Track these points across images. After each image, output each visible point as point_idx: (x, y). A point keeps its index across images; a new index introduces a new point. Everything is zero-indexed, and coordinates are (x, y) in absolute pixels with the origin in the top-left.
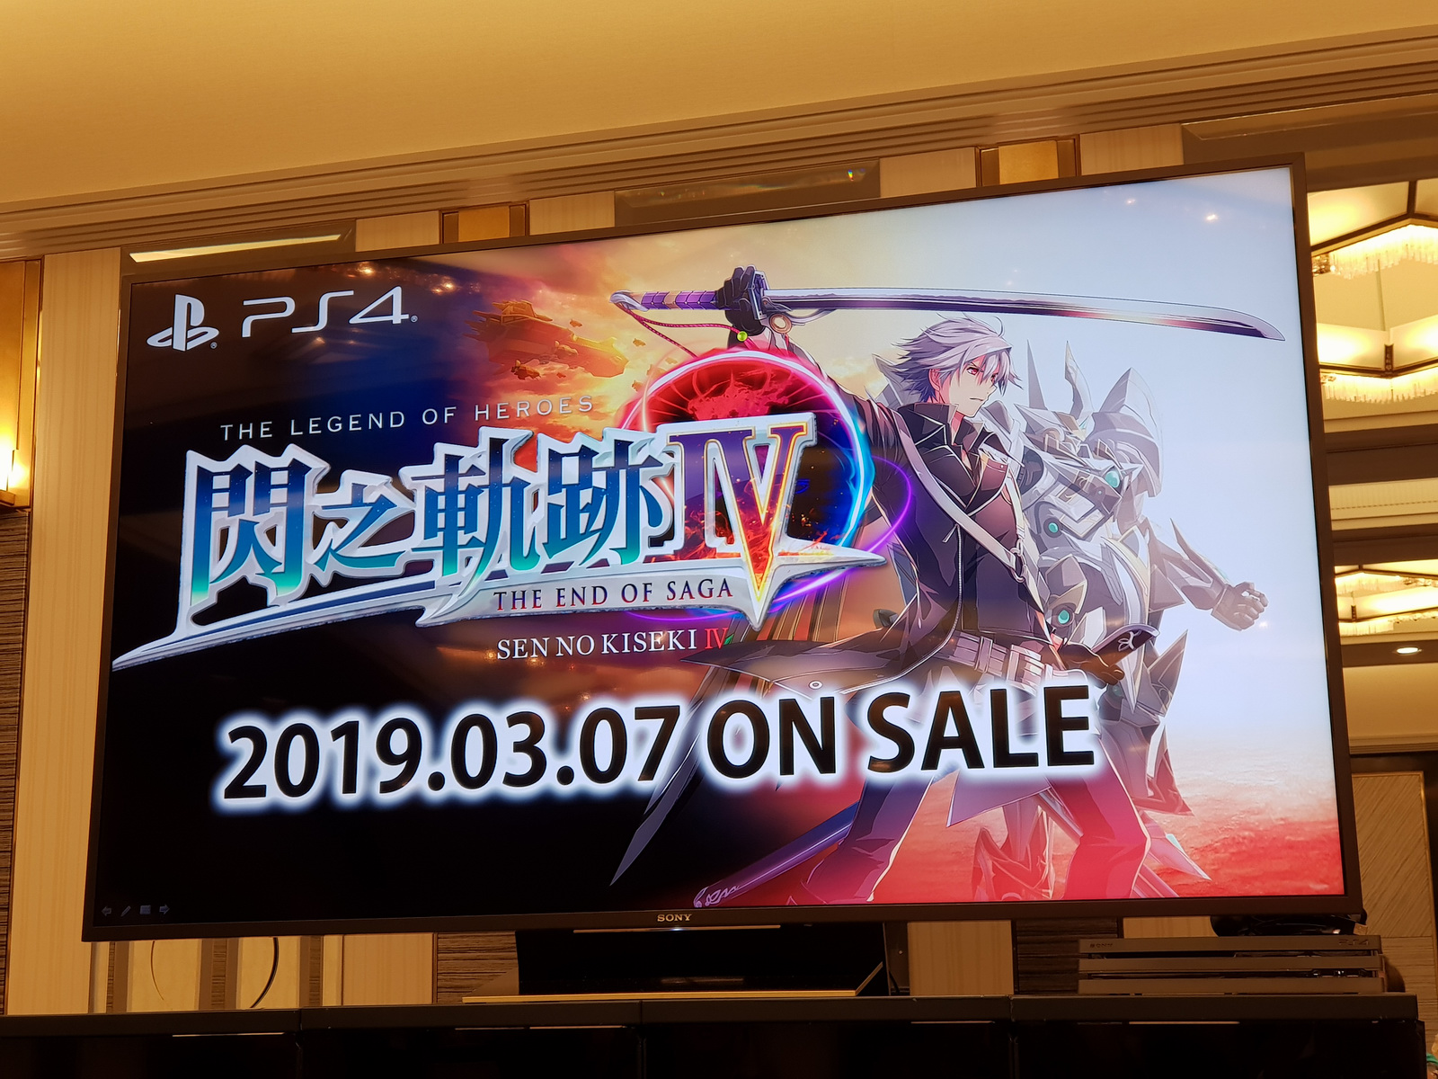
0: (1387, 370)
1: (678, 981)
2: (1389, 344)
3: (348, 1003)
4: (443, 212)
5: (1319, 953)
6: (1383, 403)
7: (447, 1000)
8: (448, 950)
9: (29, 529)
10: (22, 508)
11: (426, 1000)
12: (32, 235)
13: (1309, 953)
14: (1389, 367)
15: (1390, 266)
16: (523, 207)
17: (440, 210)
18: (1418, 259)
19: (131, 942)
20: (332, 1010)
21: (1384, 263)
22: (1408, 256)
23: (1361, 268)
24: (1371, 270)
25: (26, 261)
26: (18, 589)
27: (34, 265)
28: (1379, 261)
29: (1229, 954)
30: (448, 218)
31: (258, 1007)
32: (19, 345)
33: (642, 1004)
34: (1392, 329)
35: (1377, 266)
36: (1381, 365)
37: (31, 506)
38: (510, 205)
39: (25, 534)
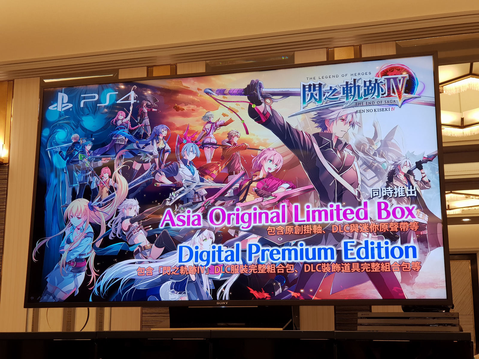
0: (461, 126)
1: (222, 324)
2: (462, 117)
3: (112, 330)
4: (148, 67)
5: (438, 318)
6: (460, 137)
7: (145, 329)
8: (146, 313)
9: (8, 170)
10: (6, 164)
11: (138, 329)
12: (10, 73)
13: (434, 318)
14: (462, 125)
15: (464, 91)
16: (175, 66)
17: (147, 66)
18: (473, 89)
19: (40, 309)
20: (107, 332)
21: (462, 90)
22: (469, 88)
23: (454, 92)
24: (457, 92)
25: (8, 81)
26: (4, 190)
27: (11, 83)
28: (460, 89)
29: (408, 318)
30: (150, 69)
31: (83, 331)
32: (5, 109)
33: (211, 332)
34: (463, 112)
35: (459, 91)
36: (460, 124)
37: (9, 163)
38: (171, 65)
39: (6, 172)
